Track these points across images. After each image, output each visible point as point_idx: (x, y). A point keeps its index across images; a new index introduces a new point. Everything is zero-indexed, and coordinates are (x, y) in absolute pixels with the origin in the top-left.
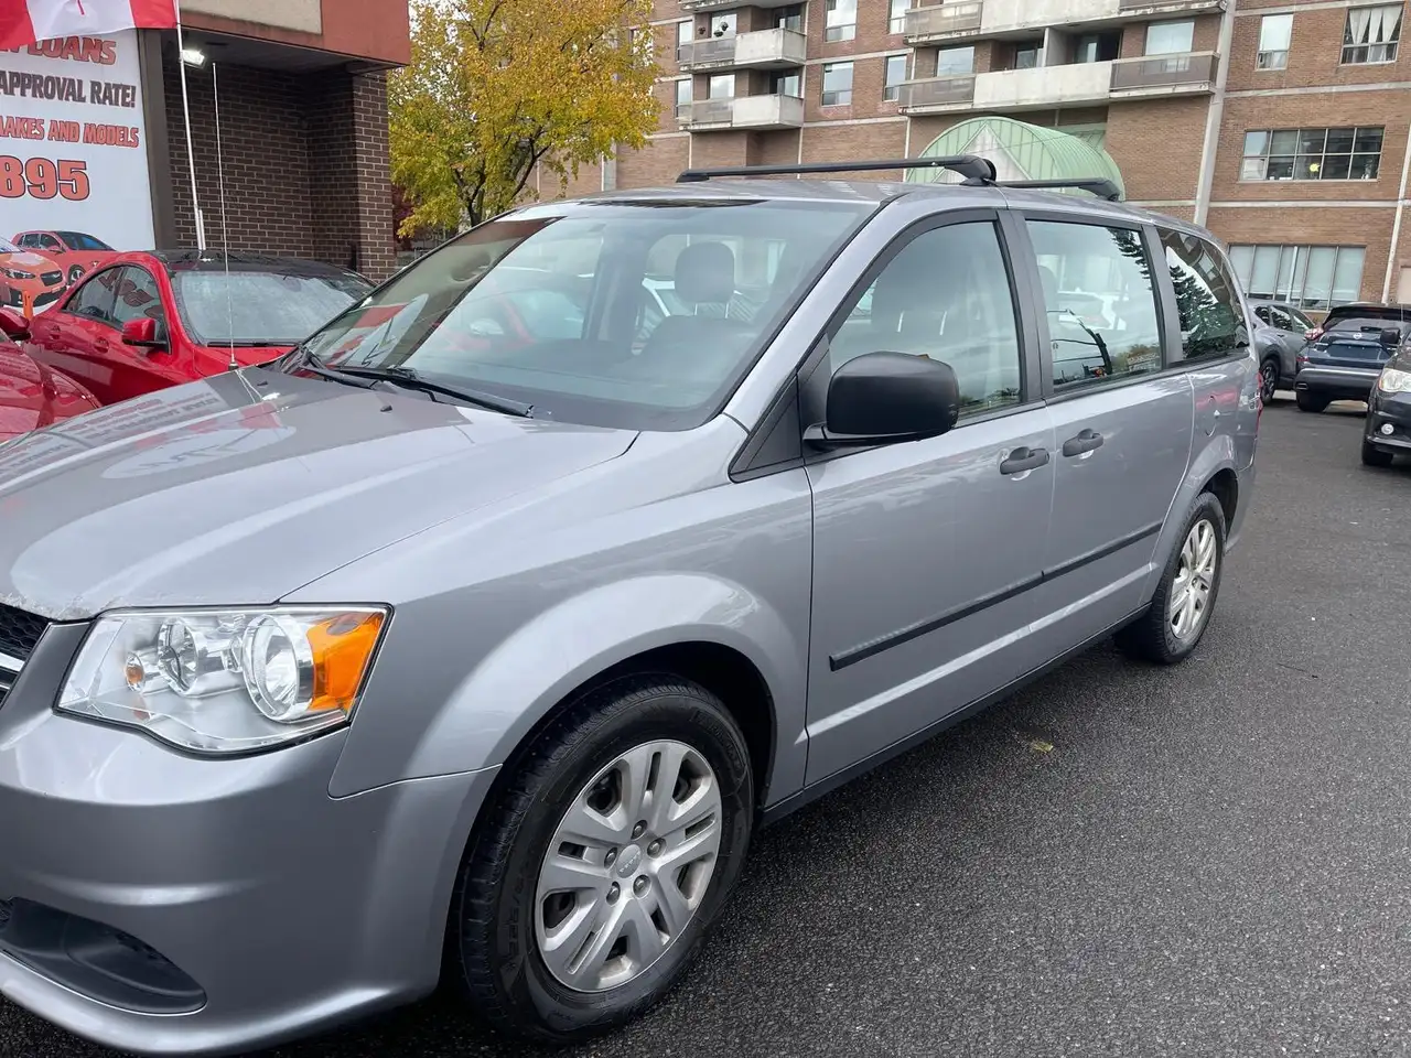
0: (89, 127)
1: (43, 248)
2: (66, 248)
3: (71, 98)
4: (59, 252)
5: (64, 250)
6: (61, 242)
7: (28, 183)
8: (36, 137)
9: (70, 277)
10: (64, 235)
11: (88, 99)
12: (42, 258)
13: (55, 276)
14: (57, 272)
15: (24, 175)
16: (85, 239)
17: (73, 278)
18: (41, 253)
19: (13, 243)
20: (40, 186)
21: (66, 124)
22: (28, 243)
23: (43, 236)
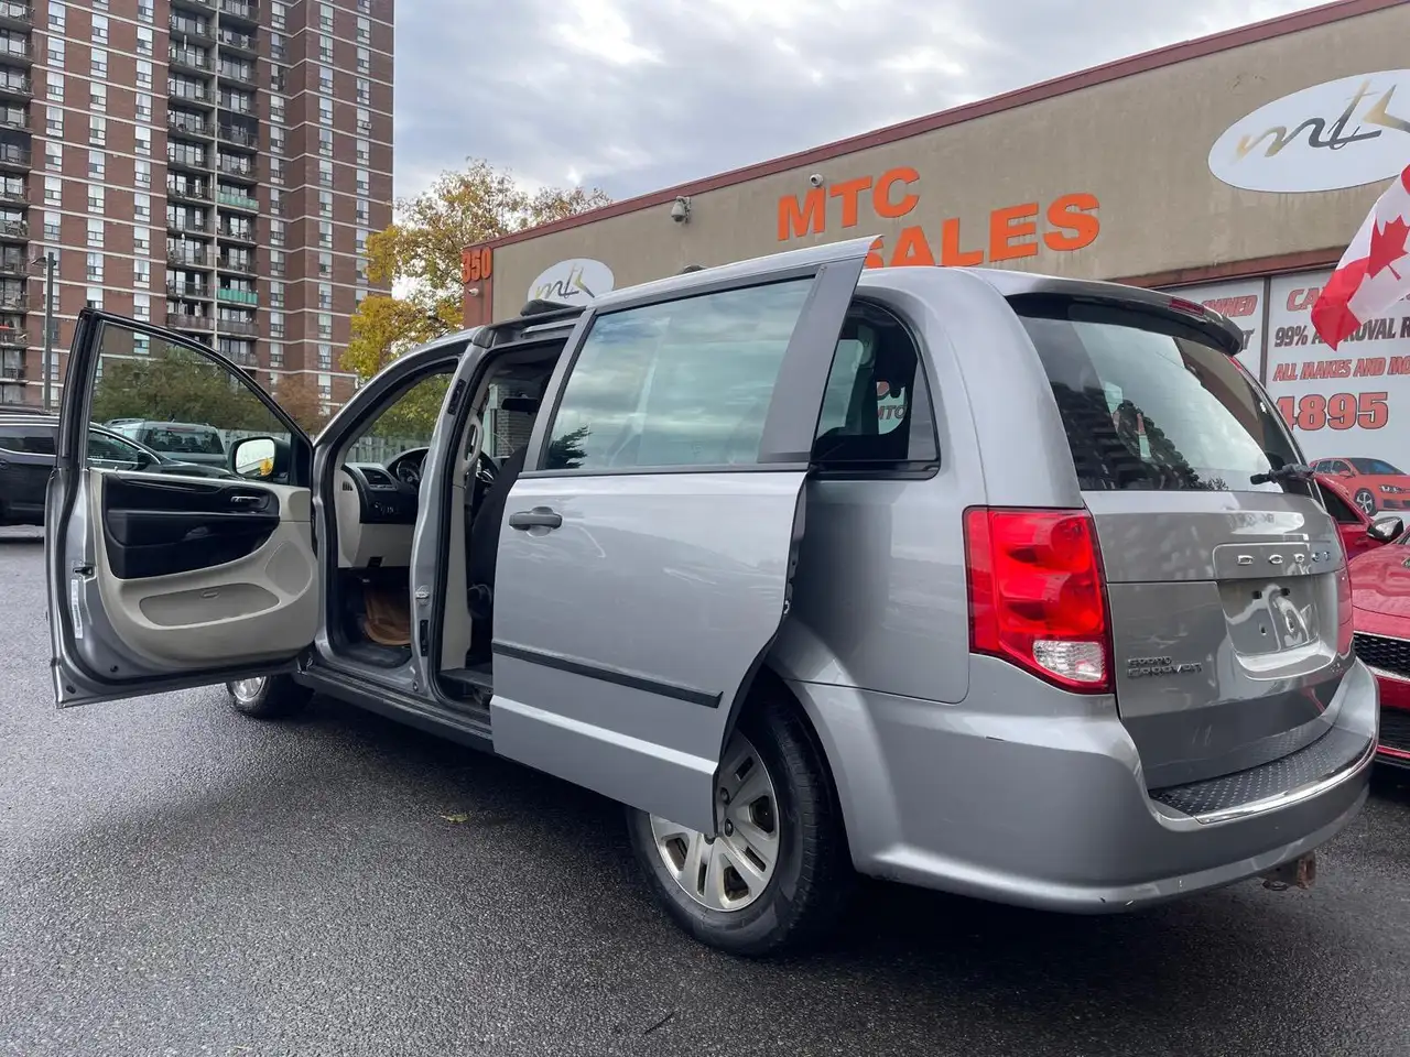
0: (1395, 360)
1: (1334, 473)
2: (1357, 473)
3: (1380, 336)
4: (1350, 477)
5: (1353, 475)
6: (1350, 466)
7: (1328, 417)
8: (1342, 375)
10: (1354, 461)
11: (1398, 335)
15: (1326, 410)
16: (1376, 465)
17: (1358, 500)
18: (1331, 478)
20: (1340, 418)
21: (1371, 361)
22: (1321, 469)
23: (1336, 462)
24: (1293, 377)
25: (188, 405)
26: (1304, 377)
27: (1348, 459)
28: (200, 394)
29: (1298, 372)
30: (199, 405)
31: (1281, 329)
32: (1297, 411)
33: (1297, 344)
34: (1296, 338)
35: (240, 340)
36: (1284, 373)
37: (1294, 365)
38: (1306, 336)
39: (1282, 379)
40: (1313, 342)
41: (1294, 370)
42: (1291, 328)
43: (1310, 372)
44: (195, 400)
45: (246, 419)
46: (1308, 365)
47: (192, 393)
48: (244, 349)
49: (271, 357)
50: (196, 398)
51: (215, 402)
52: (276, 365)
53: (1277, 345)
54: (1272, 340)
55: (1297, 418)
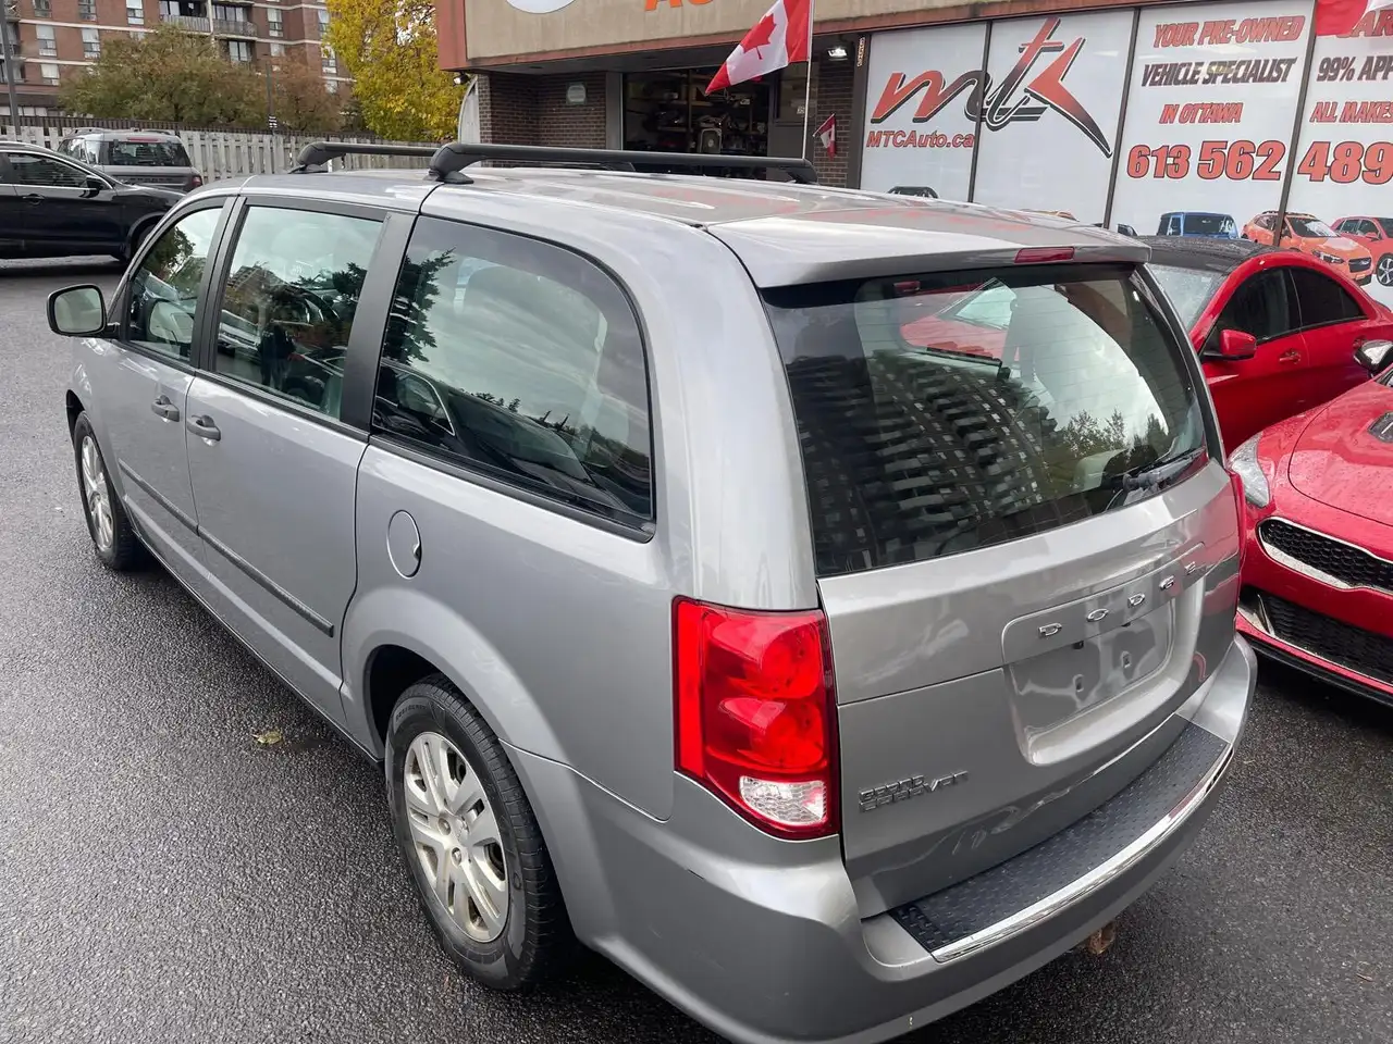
1: (1360, 234)
2: (1384, 236)
4: (1376, 239)
5: (1380, 237)
6: (1379, 227)
7: (1363, 168)
9: (1378, 266)
10: (1383, 221)
12: (1357, 244)
13: (1364, 263)
14: (1365, 259)
15: (1361, 160)
17: (1381, 267)
18: (1356, 240)
19: (1332, 228)
20: (1376, 171)
22: (1346, 228)
23: (1364, 222)
24: (1332, 119)
25: (184, 85)
26: (1343, 120)
27: (1377, 219)
28: (195, 72)
29: (1338, 113)
30: (195, 83)
31: (1327, 60)
32: (1331, 159)
33: (1341, 79)
34: (1342, 72)
35: (235, 6)
36: (1324, 113)
37: (1335, 104)
38: (1353, 70)
39: (1321, 120)
40: (1360, 78)
41: (1334, 110)
42: (1338, 60)
43: (1353, 113)
44: (192, 80)
45: (245, 99)
46: (1350, 105)
47: (187, 71)
48: (240, 15)
49: (268, 25)
50: (192, 76)
51: (211, 80)
52: (275, 34)
53: (1320, 79)
54: (1315, 72)
55: (1330, 167)
